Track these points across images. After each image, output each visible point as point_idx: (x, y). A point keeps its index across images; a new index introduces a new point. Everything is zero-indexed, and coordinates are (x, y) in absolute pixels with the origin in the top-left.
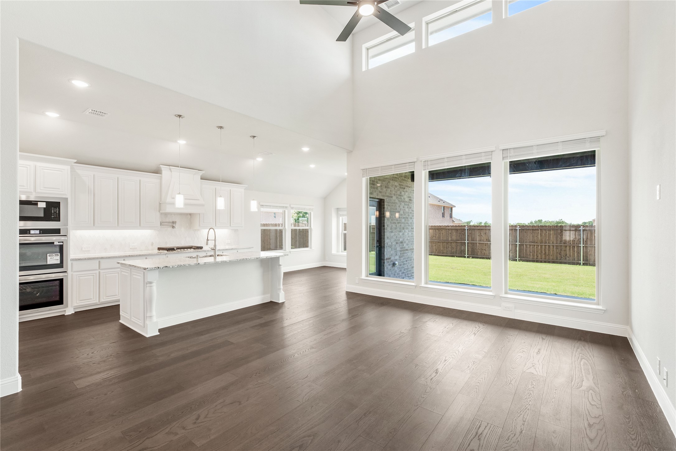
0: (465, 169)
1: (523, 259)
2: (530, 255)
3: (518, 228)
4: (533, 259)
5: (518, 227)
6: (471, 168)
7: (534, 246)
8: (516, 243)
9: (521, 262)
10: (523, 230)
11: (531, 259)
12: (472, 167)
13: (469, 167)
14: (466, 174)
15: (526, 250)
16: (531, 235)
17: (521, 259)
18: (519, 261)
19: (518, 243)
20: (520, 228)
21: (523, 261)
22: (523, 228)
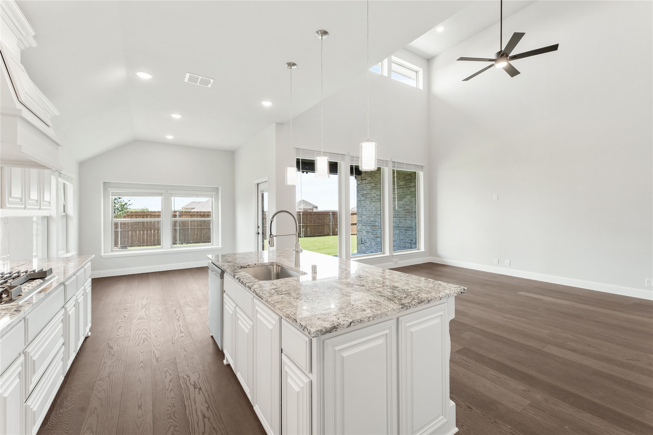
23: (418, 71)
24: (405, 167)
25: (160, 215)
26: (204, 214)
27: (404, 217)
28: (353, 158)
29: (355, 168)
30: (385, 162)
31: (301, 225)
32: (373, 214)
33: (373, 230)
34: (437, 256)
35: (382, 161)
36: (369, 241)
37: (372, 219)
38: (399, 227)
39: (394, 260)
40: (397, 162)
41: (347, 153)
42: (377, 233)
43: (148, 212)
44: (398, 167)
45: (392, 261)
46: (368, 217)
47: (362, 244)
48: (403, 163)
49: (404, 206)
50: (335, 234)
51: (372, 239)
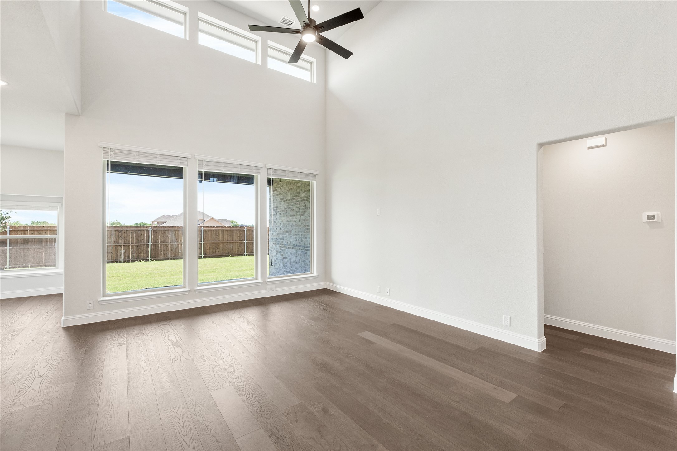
0: (234, 176)
1: (155, 258)
2: (161, 254)
3: (150, 229)
4: (164, 258)
5: (150, 227)
6: (238, 177)
7: (164, 245)
8: (148, 244)
9: (154, 262)
10: (155, 230)
11: (162, 258)
12: (240, 175)
13: (237, 175)
14: (235, 181)
15: (157, 250)
16: (163, 235)
17: (153, 258)
18: (152, 261)
19: (150, 244)
20: (152, 229)
21: (156, 260)
22: (155, 229)
23: (313, 62)
24: (287, 175)
25: (56, 230)
26: (121, 229)
27: (304, 235)
28: (201, 162)
29: (204, 174)
30: (254, 168)
31: (202, 242)
32: (282, 230)
33: (281, 249)
34: (331, 281)
35: (252, 167)
36: (278, 262)
37: (281, 236)
38: (301, 246)
39: (269, 287)
40: (275, 169)
41: (191, 156)
42: (284, 253)
43: (47, 227)
44: (276, 175)
45: (266, 289)
46: (277, 234)
47: (272, 265)
48: (285, 170)
49: (305, 222)
50: (251, 253)
51: (281, 260)
